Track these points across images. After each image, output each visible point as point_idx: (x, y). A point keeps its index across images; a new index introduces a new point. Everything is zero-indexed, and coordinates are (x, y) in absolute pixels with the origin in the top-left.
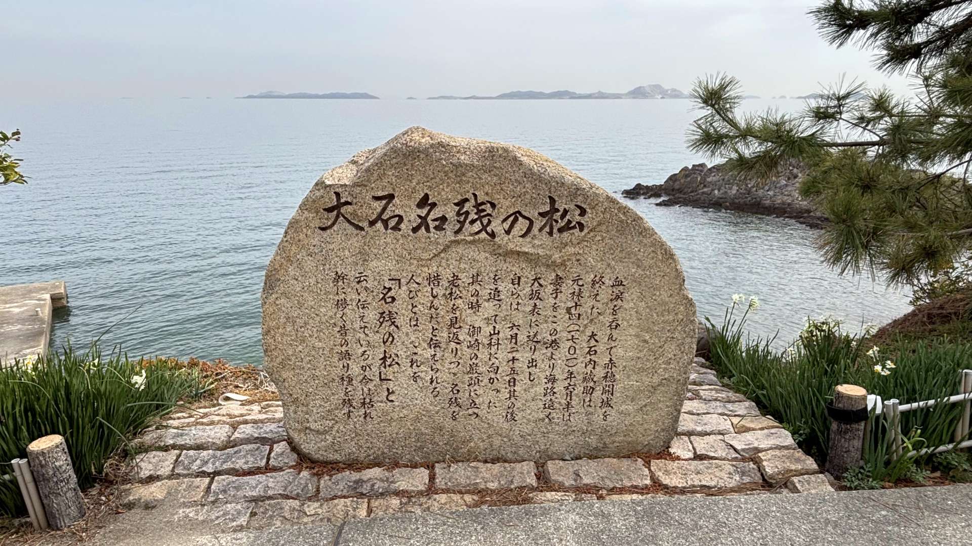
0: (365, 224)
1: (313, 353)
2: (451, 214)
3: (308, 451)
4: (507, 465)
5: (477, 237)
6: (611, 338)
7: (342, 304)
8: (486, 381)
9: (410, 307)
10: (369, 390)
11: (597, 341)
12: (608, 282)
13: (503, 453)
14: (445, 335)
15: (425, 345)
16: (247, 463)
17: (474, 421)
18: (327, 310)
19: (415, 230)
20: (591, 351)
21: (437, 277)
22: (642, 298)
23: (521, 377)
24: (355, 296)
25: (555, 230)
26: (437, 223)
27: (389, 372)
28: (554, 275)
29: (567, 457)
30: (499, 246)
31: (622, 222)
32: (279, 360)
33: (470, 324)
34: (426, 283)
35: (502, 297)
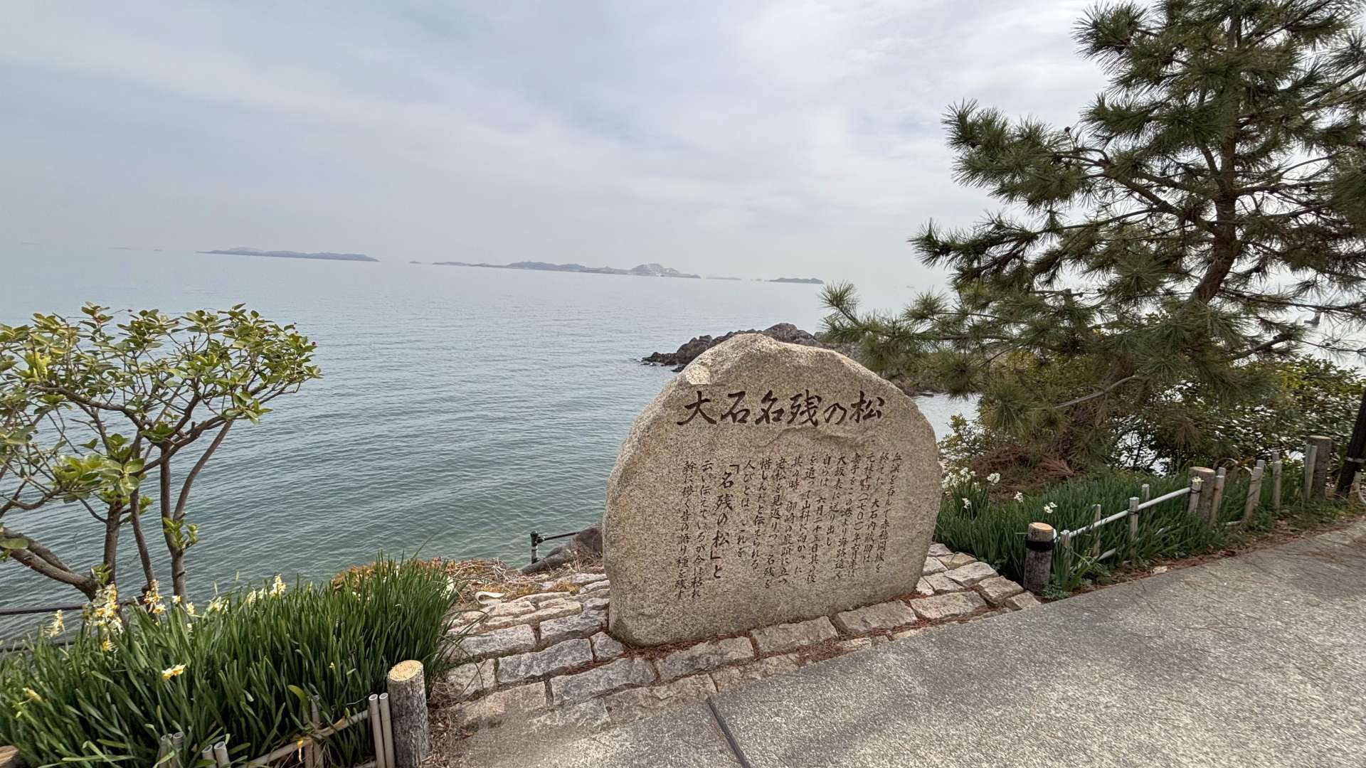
0: (717, 418)
1: (657, 539)
2: (787, 408)
3: (637, 637)
4: (809, 622)
5: (804, 425)
6: (888, 503)
7: (687, 491)
8: (796, 549)
9: (744, 489)
10: (701, 568)
11: (878, 506)
12: (891, 458)
13: (801, 612)
14: (769, 512)
15: (751, 522)
16: (574, 659)
17: (783, 586)
18: (675, 498)
19: (758, 422)
20: (874, 515)
21: (769, 462)
22: (911, 469)
23: (822, 543)
24: (700, 483)
25: (861, 418)
26: (776, 415)
27: (719, 551)
28: (854, 454)
29: (851, 608)
30: (819, 433)
31: (905, 409)
32: (624, 550)
33: (789, 500)
34: (759, 467)
35: (816, 475)
